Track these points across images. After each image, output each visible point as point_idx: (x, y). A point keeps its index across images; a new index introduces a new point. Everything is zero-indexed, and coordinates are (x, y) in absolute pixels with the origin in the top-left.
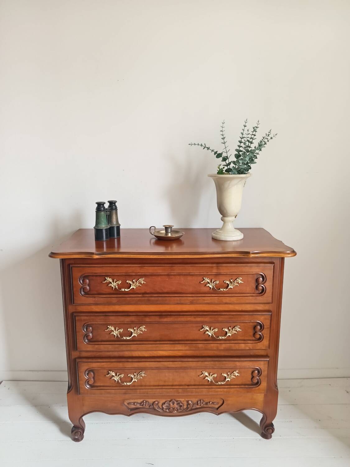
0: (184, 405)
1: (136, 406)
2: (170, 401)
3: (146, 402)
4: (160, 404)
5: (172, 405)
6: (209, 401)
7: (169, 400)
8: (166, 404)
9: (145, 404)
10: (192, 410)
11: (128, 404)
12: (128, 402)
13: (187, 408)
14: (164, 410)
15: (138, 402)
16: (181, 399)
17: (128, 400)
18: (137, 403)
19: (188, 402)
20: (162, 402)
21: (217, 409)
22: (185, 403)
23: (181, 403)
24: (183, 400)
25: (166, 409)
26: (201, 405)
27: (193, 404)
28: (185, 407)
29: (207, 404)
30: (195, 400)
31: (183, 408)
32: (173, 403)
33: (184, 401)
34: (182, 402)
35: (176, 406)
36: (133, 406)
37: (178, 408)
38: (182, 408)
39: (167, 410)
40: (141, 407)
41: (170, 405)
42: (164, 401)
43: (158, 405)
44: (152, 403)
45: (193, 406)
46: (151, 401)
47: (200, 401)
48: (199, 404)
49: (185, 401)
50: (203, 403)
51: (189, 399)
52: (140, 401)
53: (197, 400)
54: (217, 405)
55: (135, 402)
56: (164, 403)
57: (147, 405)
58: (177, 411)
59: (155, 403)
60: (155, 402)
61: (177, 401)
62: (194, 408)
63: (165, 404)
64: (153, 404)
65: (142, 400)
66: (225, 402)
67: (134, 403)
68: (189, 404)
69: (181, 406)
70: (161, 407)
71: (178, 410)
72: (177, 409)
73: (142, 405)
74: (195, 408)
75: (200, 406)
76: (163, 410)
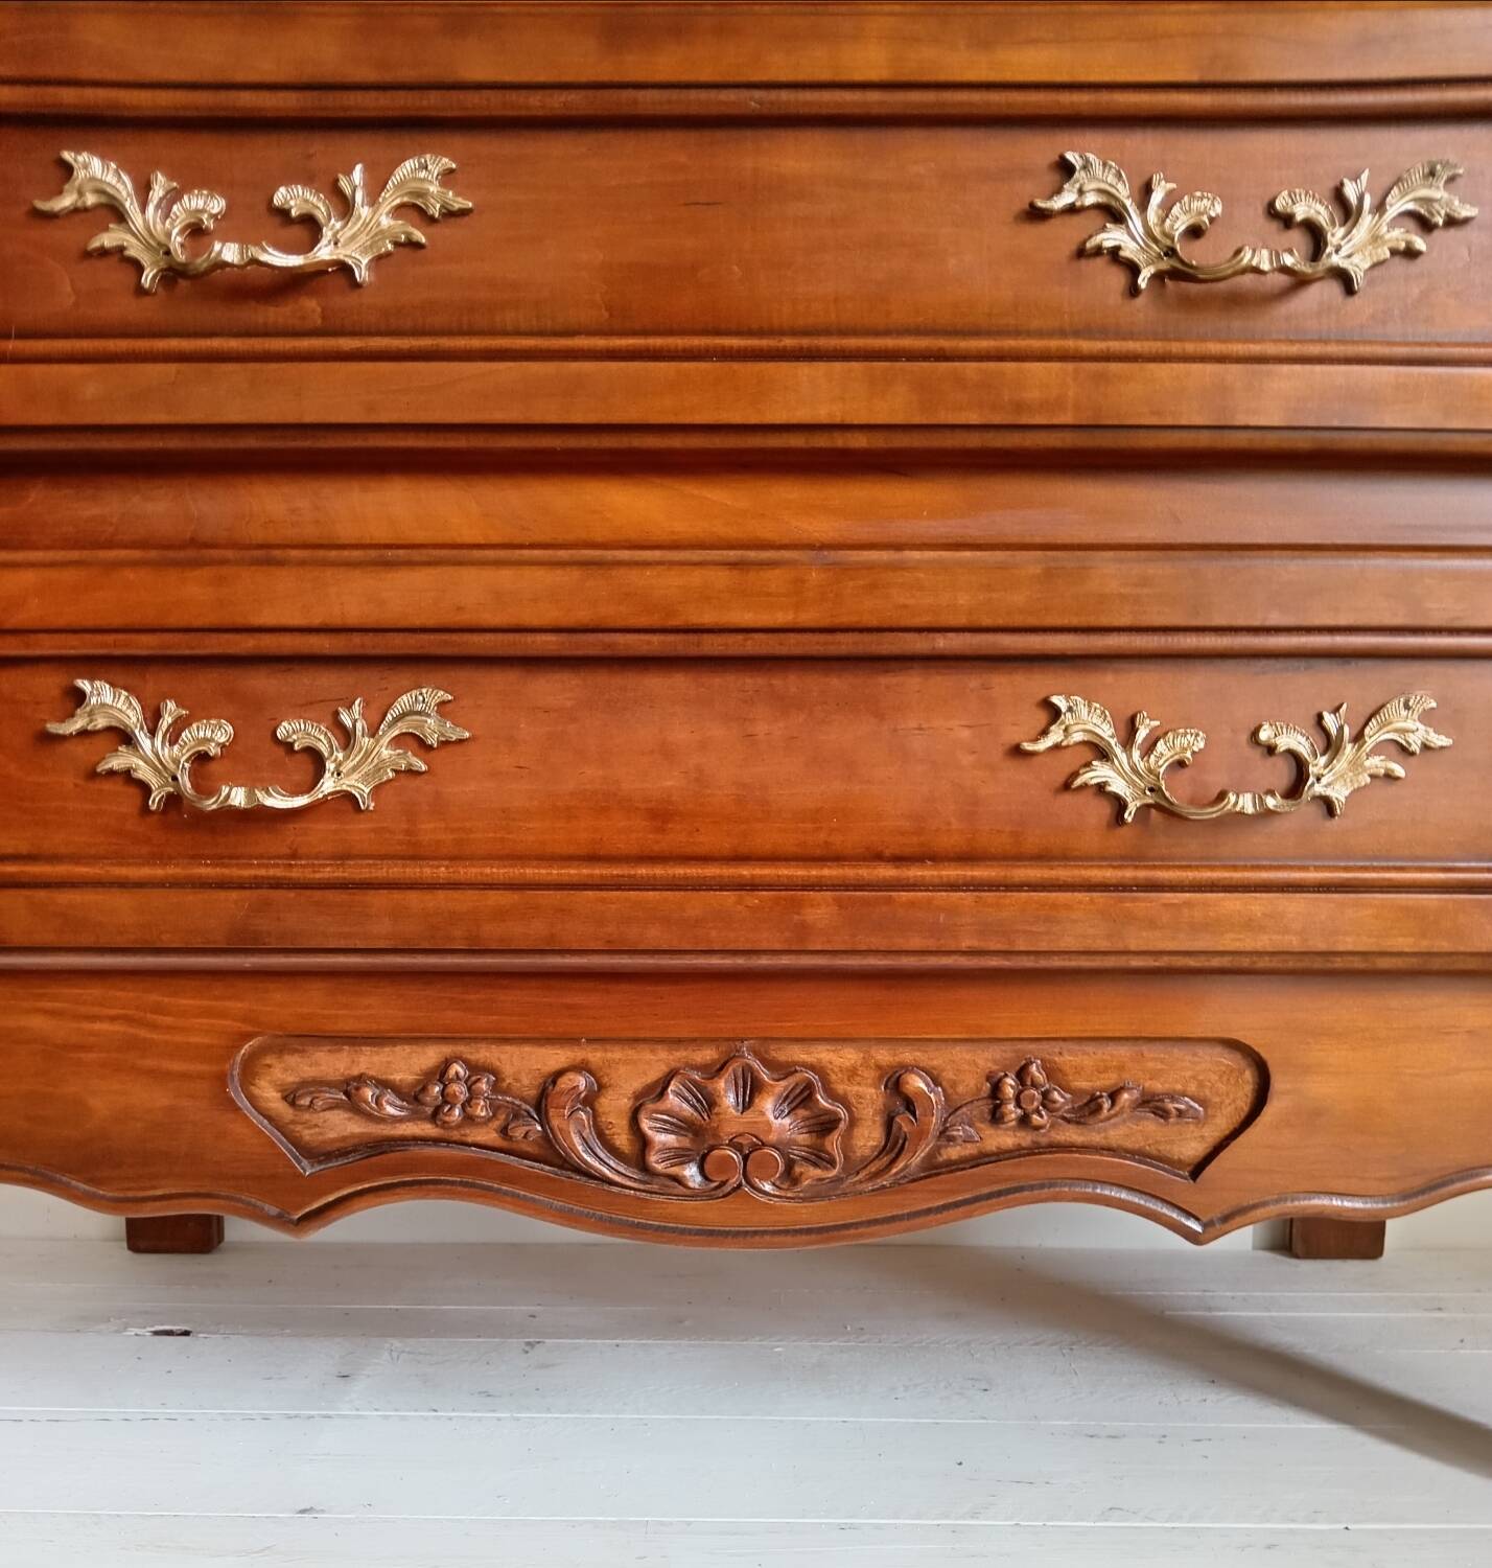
0: (853, 1122)
1: (369, 1117)
2: (717, 1070)
3: (476, 1069)
4: (615, 1106)
5: (729, 1100)
6: (1110, 1080)
7: (707, 1054)
8: (672, 1100)
9: (459, 1090)
10: (933, 1169)
11: (290, 1097)
12: (291, 1079)
13: (893, 1145)
14: (653, 1159)
15: (397, 1077)
16: (822, 1054)
17: (292, 1060)
18: (384, 1084)
19: (894, 1083)
20: (637, 1084)
21: (1197, 1169)
22: (870, 1097)
23: (831, 1094)
24: (849, 1056)
25: (681, 1156)
26: (1024, 1121)
27: (952, 1107)
28: (869, 1137)
29: (1088, 1108)
30: (968, 1066)
31: (847, 1148)
32: (751, 1089)
33: (852, 1073)
34: (840, 1088)
35: (775, 1119)
36: (340, 1126)
37: (796, 1153)
38: (833, 1144)
39: (691, 1172)
40: (427, 1129)
41: (710, 1103)
42: (652, 1063)
43: (595, 1116)
44: (533, 1093)
45: (945, 1135)
46: (522, 1065)
47: (1022, 1074)
48: (1012, 1111)
49: (870, 1074)
50: (1045, 1095)
51: (908, 1055)
52: (408, 1063)
53: (986, 1059)
54: (1191, 1129)
55: (361, 1080)
56: (659, 1090)
57: (481, 1110)
58: (790, 1176)
59: (565, 1082)
60: (557, 1075)
61: (784, 1070)
62: (953, 1152)
63: (662, 1094)
64: (541, 1104)
65: (430, 1056)
66: (1278, 1083)
67: (350, 1089)
68: (909, 1105)
69: (824, 1125)
70: (622, 1140)
71: (797, 1170)
72: (790, 1165)
73: (434, 1116)
74: (970, 1150)
75: (1025, 1138)
76: (644, 1167)
